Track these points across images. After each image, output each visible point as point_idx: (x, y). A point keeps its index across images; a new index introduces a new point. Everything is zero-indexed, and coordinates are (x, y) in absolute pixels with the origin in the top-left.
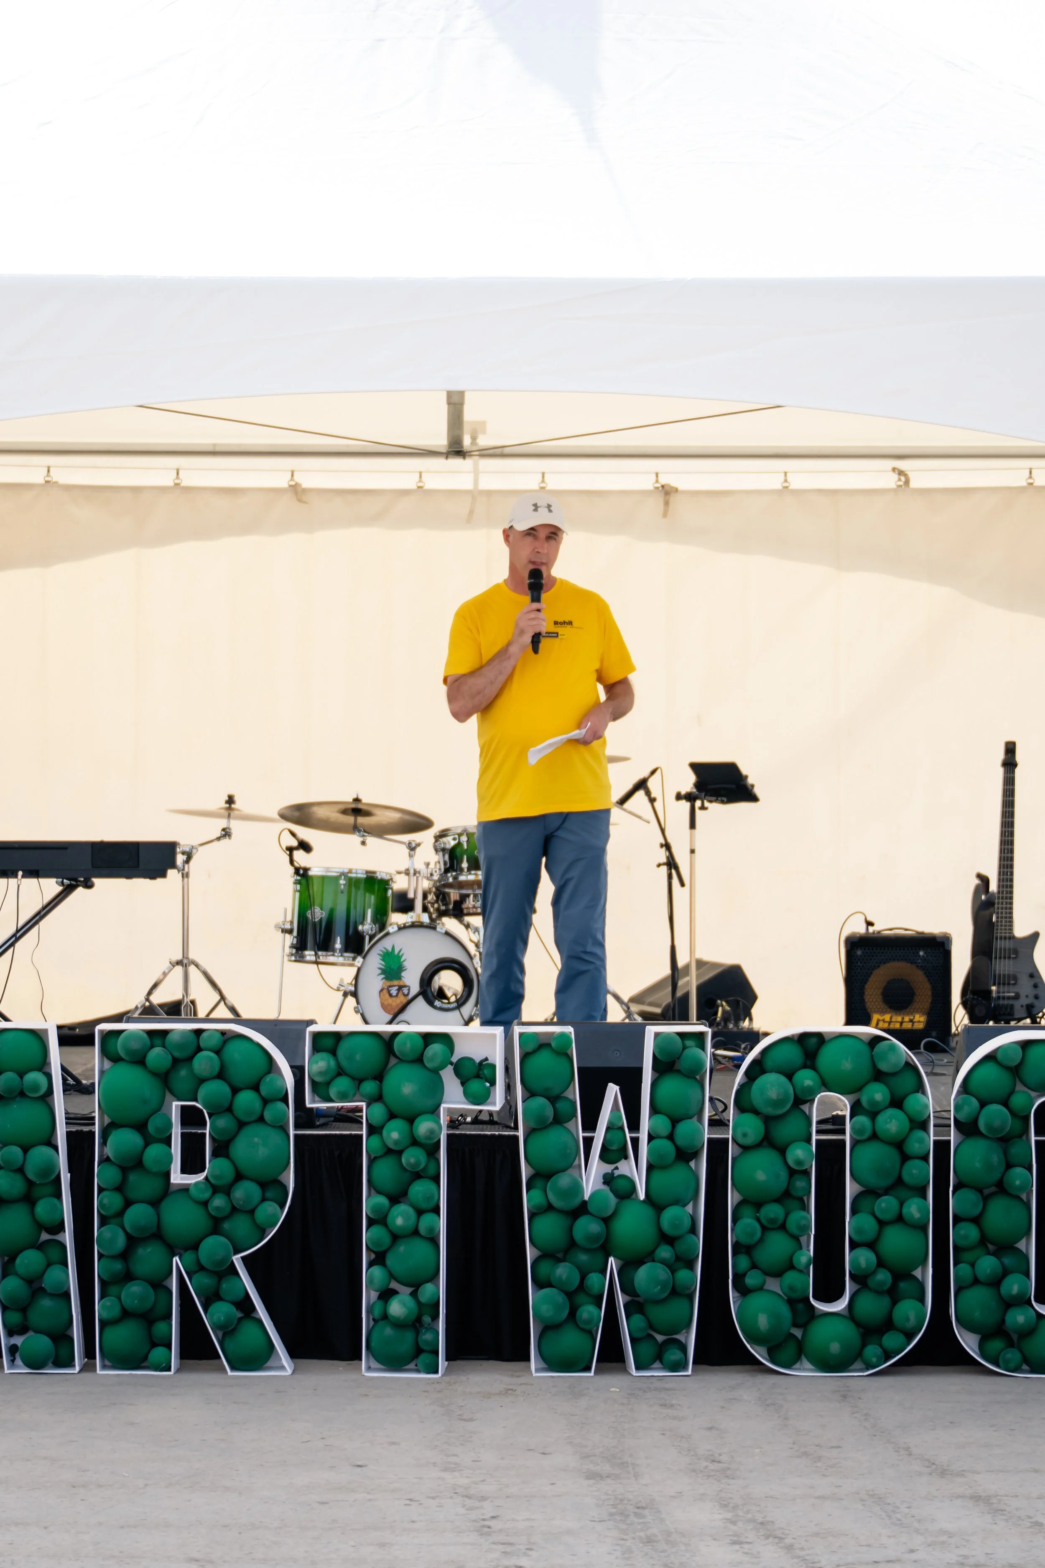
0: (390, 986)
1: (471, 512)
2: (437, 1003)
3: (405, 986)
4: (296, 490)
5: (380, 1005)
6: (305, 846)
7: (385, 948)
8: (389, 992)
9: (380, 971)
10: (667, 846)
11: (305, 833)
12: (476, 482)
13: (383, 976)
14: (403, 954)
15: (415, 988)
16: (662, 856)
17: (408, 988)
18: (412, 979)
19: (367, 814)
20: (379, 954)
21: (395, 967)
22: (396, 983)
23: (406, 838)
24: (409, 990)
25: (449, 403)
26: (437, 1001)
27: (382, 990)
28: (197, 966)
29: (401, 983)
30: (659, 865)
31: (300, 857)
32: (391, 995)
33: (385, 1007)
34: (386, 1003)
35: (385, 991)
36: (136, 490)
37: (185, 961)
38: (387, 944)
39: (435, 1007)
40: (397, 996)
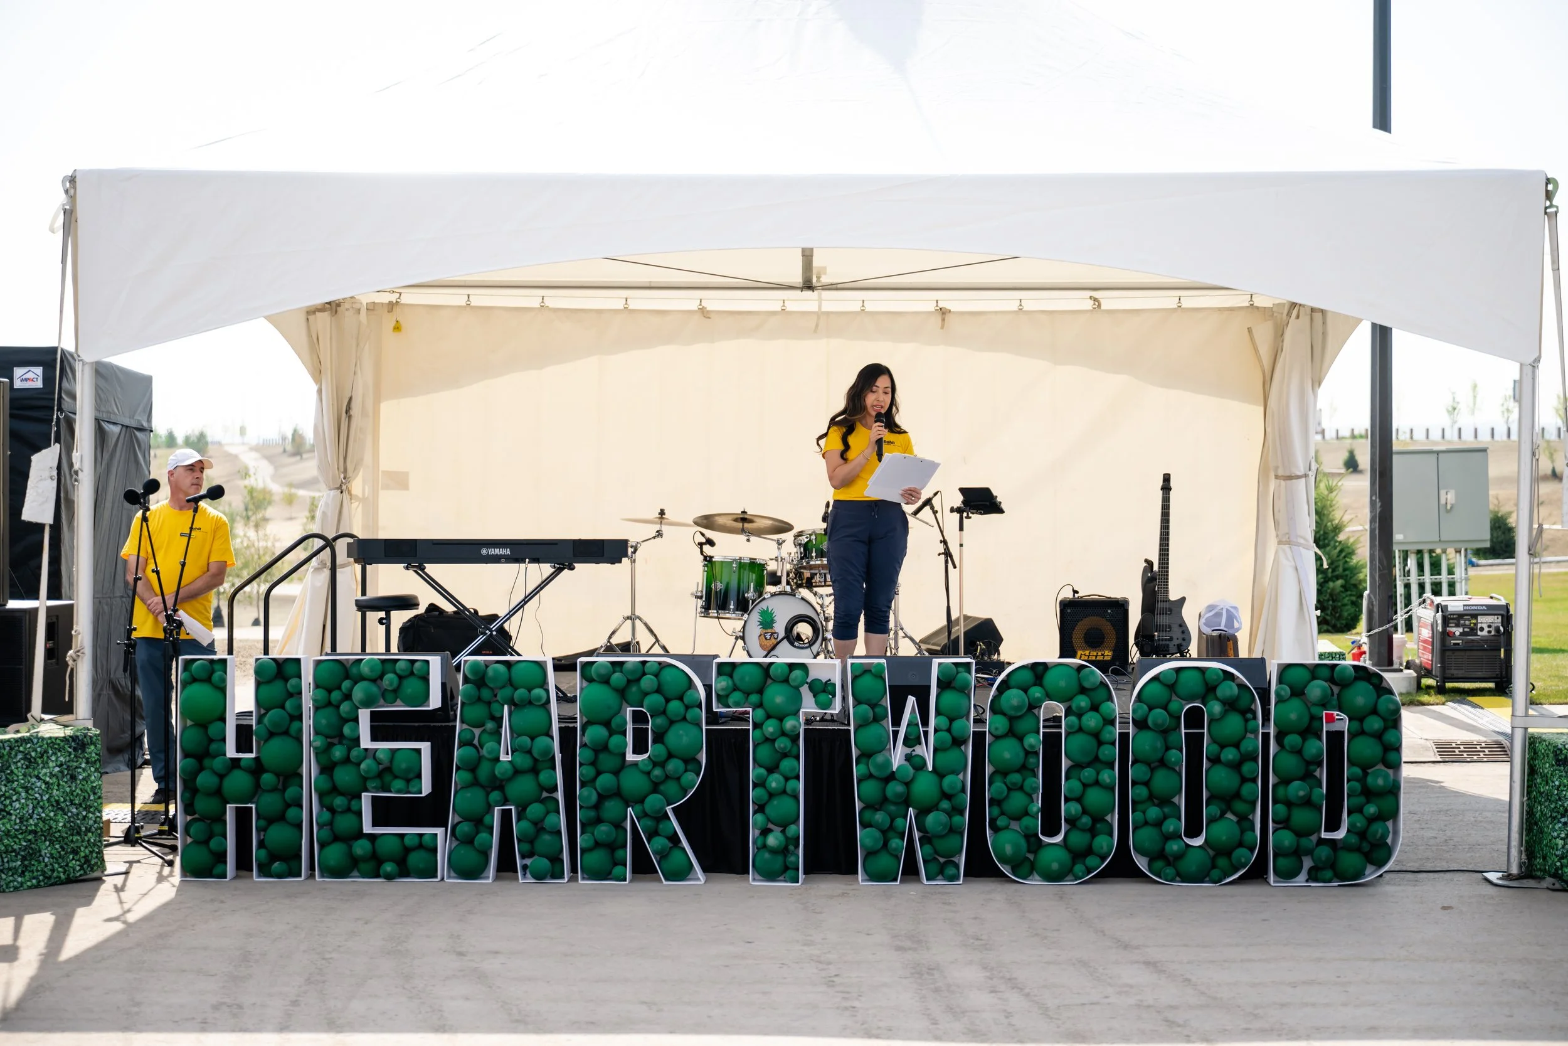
1: (817, 326)
2: (796, 644)
3: (776, 633)
4: (703, 312)
5: (759, 646)
6: (710, 542)
7: (762, 608)
8: (765, 636)
10: (944, 542)
11: (710, 534)
12: (820, 306)
15: (782, 634)
16: (941, 549)
18: (780, 628)
19: (751, 521)
21: (768, 620)
22: (769, 631)
23: (776, 537)
25: (803, 256)
27: (760, 635)
28: (640, 619)
30: (939, 554)
31: (707, 549)
32: (766, 639)
33: (762, 647)
34: (763, 643)
35: (762, 636)
36: (599, 312)
37: (633, 617)
38: (763, 605)
39: (795, 647)
40: (770, 639)
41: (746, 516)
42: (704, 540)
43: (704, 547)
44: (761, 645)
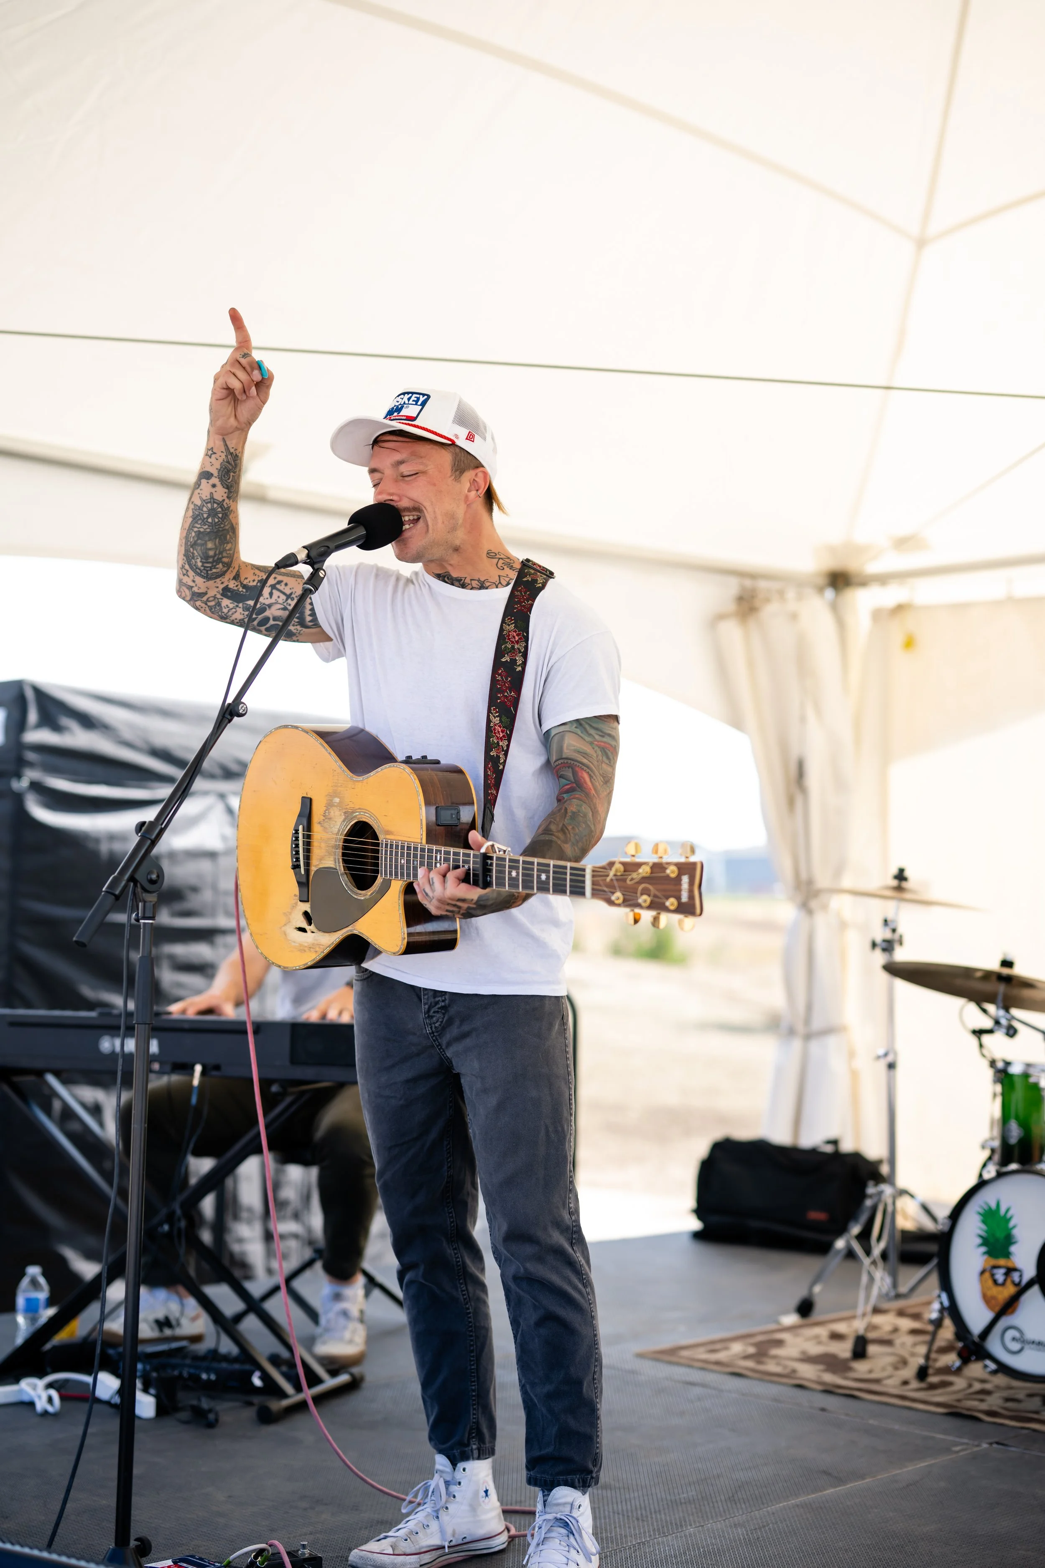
0: (995, 1267)
3: (1016, 1270)
5: (980, 1293)
8: (992, 1275)
9: (980, 1241)
13: (985, 1249)
14: (1012, 1217)
15: (1030, 1272)
17: (1019, 1272)
18: (1025, 1258)
20: (979, 1214)
21: (1000, 1235)
22: (1002, 1262)
24: (1021, 1276)
27: (982, 1272)
29: (1010, 1265)
32: (995, 1281)
33: (986, 1298)
34: (988, 1292)
35: (987, 1275)
40: (1003, 1284)
41: (1011, 973)
43: (987, 1039)
44: (983, 1294)
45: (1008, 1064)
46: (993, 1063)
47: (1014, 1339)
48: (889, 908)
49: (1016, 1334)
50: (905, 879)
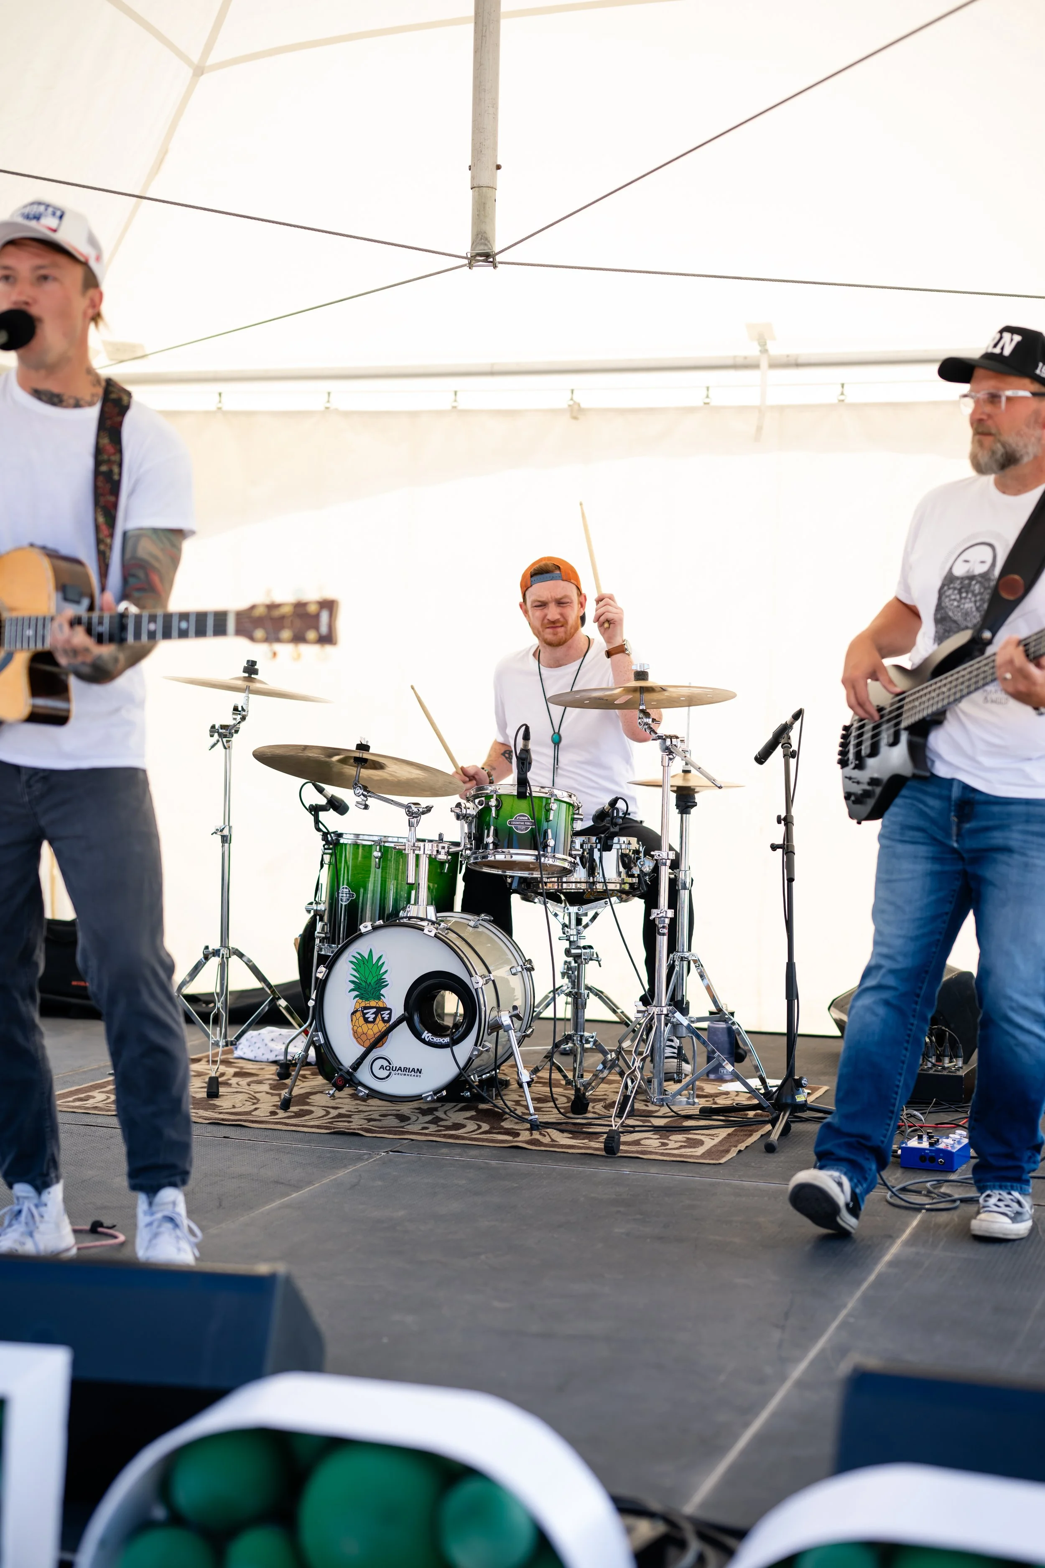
0: (366, 1008)
1: (759, 429)
2: (426, 1035)
3: (386, 1009)
4: (576, 412)
5: (352, 1032)
6: (338, 806)
7: (359, 954)
8: (364, 1014)
9: (352, 986)
10: (787, 821)
13: (356, 993)
14: (383, 963)
15: (398, 1011)
16: (778, 834)
17: (389, 1011)
18: (394, 998)
19: (377, 766)
20: (352, 962)
21: (372, 980)
22: (373, 1002)
23: (405, 800)
24: (390, 1014)
26: (426, 1032)
27: (353, 1014)
29: (381, 1005)
30: (774, 847)
32: (366, 1020)
33: (357, 1036)
34: (360, 1030)
35: (359, 1014)
37: (224, 951)
38: (360, 947)
39: (423, 1041)
40: (373, 1022)
41: (365, 755)
42: (323, 801)
43: (322, 815)
44: (355, 1032)
45: (340, 835)
46: (325, 835)
47: (382, 1067)
48: (239, 699)
49: (385, 1063)
50: (256, 672)
